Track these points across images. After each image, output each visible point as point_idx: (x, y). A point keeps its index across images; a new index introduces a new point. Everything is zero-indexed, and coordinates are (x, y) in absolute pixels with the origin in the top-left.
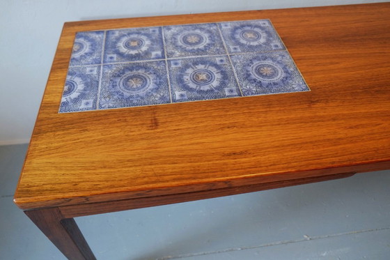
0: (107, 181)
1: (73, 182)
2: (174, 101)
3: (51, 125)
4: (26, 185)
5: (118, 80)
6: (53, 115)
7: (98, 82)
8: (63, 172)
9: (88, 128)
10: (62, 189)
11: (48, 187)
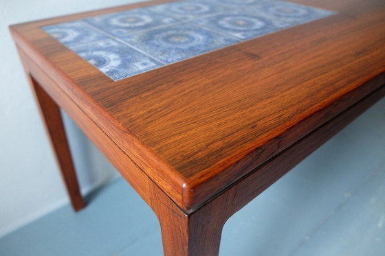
0: (287, 108)
1: (246, 126)
2: (242, 39)
3: (122, 93)
4: (178, 157)
5: (155, 42)
6: (110, 85)
7: (130, 48)
8: (216, 123)
9: (181, 79)
10: (243, 138)
11: (220, 144)
